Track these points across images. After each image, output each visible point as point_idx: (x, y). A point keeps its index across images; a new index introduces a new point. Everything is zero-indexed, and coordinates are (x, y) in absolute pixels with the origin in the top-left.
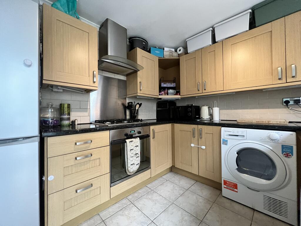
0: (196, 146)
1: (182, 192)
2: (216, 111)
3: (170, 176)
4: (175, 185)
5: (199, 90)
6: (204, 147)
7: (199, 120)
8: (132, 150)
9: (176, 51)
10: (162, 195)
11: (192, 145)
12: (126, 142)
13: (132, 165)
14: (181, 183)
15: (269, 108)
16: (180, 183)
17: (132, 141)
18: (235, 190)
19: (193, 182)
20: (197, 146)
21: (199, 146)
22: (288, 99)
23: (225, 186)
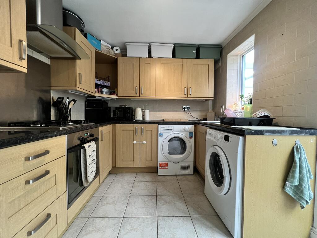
0: (137, 142)
1: (131, 185)
2: (147, 112)
3: (111, 178)
4: (122, 183)
5: (136, 94)
6: (145, 142)
7: (135, 120)
8: (90, 155)
9: (112, 48)
10: (116, 195)
11: (135, 142)
13: (91, 173)
14: (126, 179)
15: (177, 112)
16: (124, 179)
18: (167, 167)
20: (139, 142)
21: (141, 142)
22: (185, 107)
23: (160, 167)
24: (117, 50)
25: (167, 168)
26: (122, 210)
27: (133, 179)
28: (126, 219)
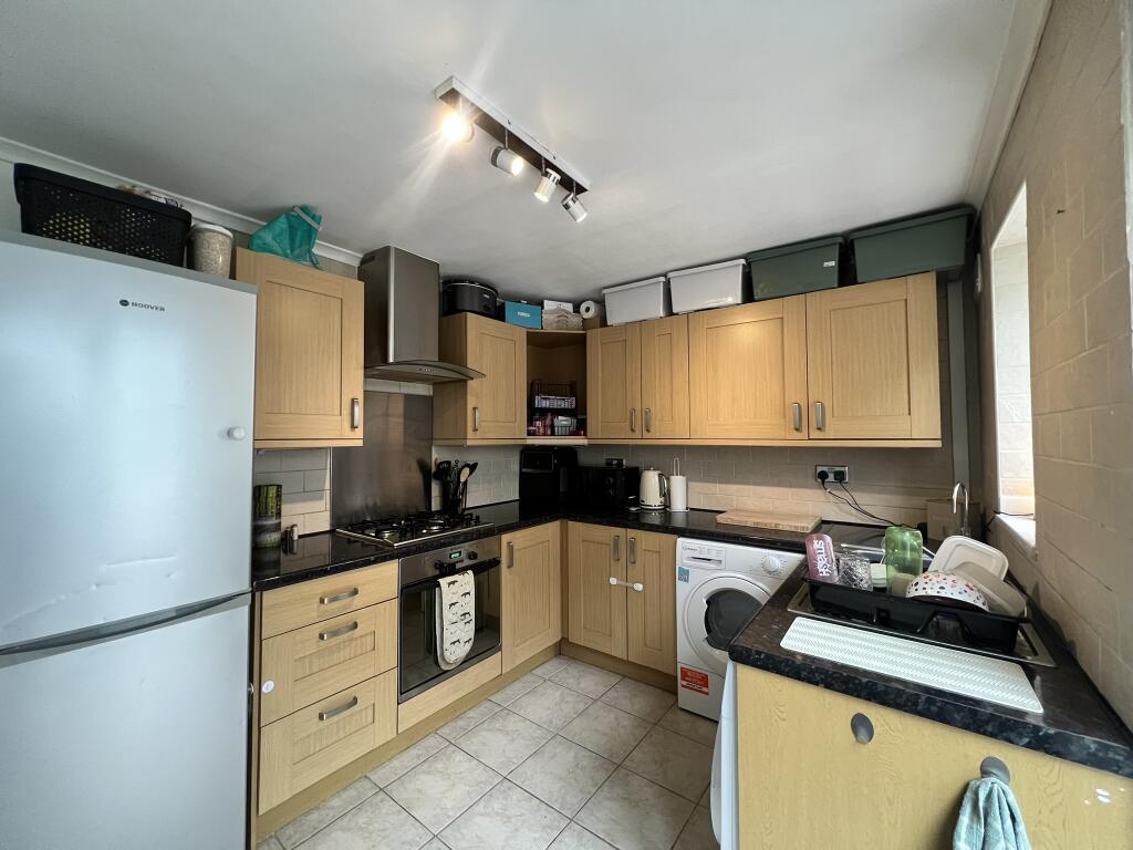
0: (620, 583)
1: (582, 707)
2: (678, 483)
3: (553, 668)
4: (568, 691)
5: (632, 430)
6: (639, 587)
7: (633, 509)
8: (453, 604)
9: (577, 309)
10: (531, 718)
11: (613, 581)
12: (439, 585)
13: (454, 643)
14: (582, 685)
16: (579, 684)
17: (453, 583)
18: (705, 689)
19: (614, 679)
20: (624, 583)
21: (629, 585)
22: (825, 469)
23: (685, 683)
24: (588, 310)
25: (707, 694)
26: (514, 760)
27: (601, 690)
28: (506, 783)
